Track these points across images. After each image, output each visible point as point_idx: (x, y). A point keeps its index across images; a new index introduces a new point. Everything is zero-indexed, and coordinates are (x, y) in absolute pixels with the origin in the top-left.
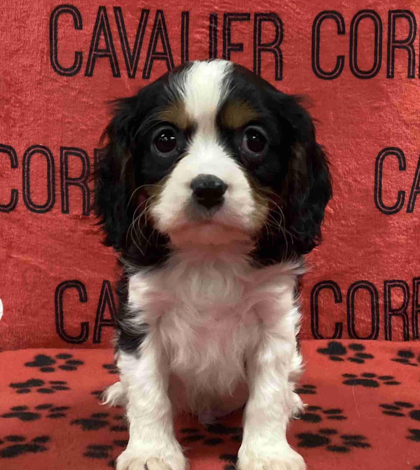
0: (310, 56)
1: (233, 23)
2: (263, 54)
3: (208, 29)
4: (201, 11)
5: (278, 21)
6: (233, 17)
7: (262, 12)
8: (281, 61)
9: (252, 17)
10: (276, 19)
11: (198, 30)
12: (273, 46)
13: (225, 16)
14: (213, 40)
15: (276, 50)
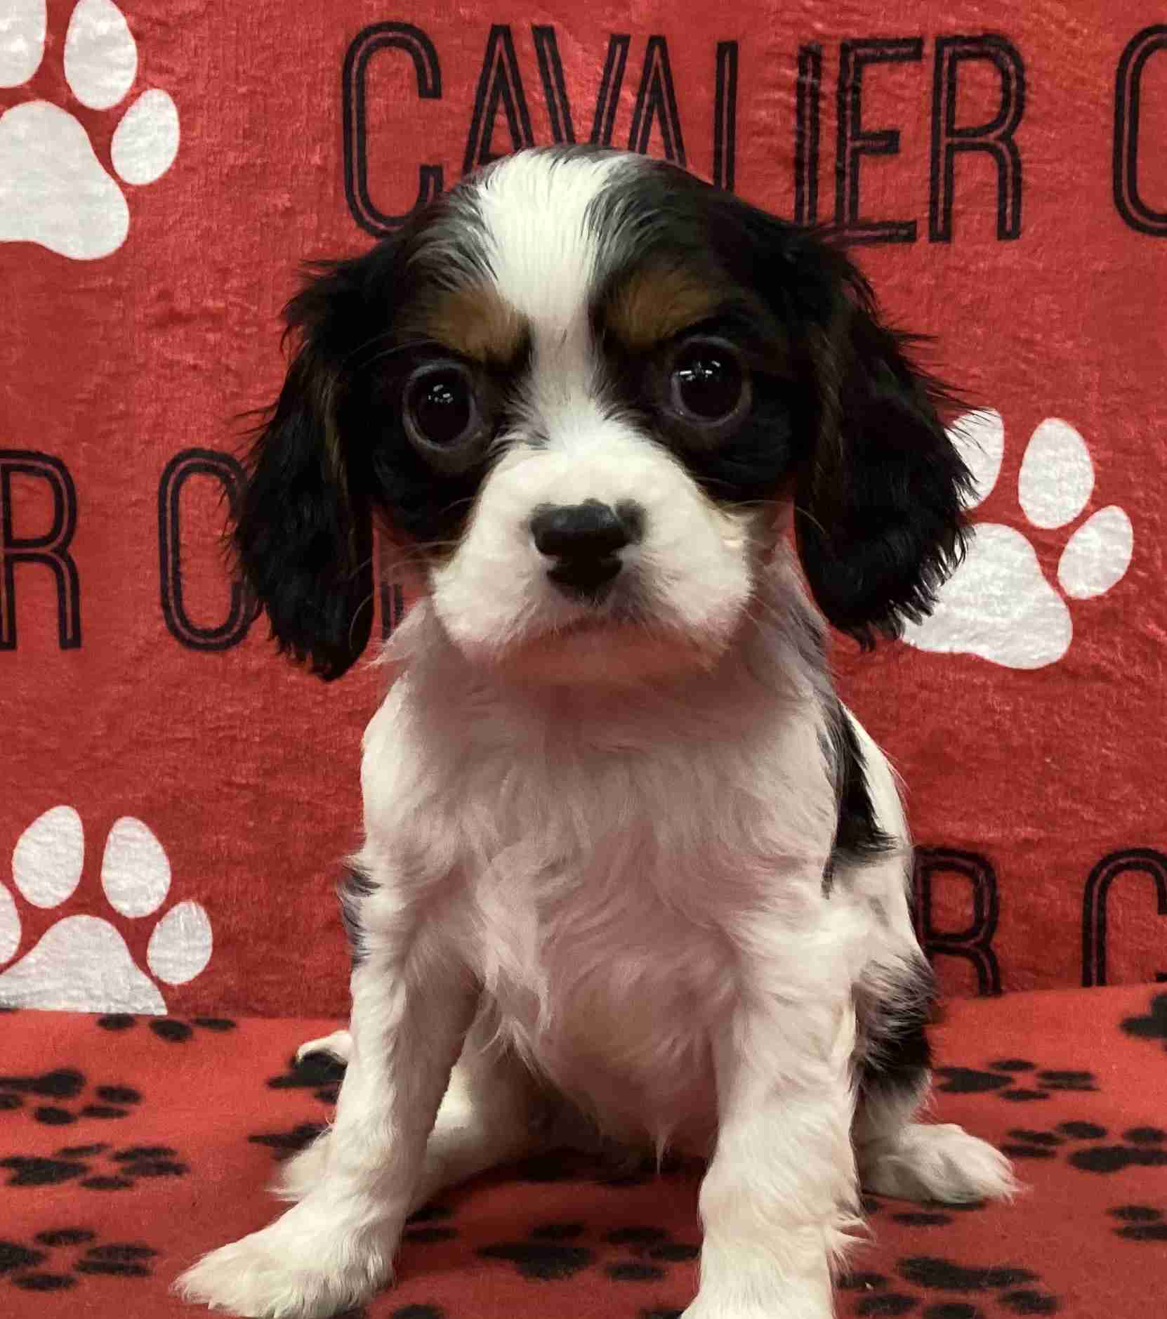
0: (1106, 164)
2: (963, 160)
3: (794, 92)
4: (772, 39)
5: (1008, 59)
6: (869, 51)
7: (960, 32)
8: (1018, 181)
9: (929, 49)
10: (1002, 53)
11: (765, 96)
12: (992, 136)
13: (845, 49)
14: (808, 123)
15: (1002, 146)
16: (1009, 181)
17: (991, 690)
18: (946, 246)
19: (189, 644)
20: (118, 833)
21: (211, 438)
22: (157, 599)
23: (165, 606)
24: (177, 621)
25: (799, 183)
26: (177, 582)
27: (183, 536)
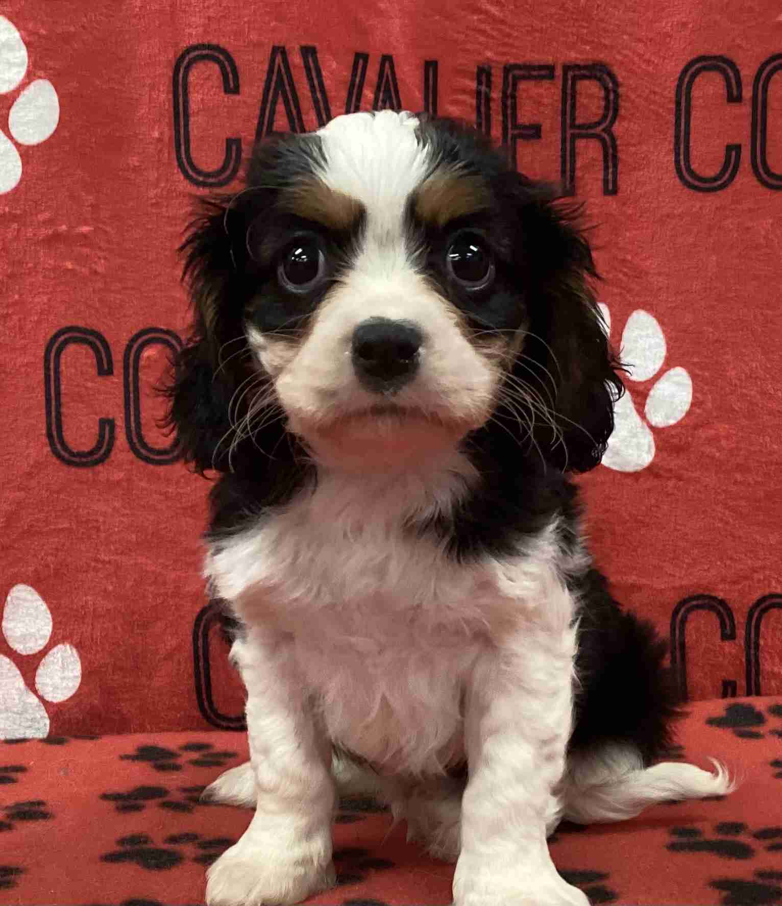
0: (670, 146)
1: (522, 85)
2: (581, 143)
3: (475, 96)
4: (460, 61)
5: (608, 79)
6: (522, 72)
7: (578, 62)
8: (616, 158)
9: (559, 72)
10: (605, 76)
11: (455, 97)
12: (599, 128)
13: (506, 70)
14: (483, 117)
15: (605, 135)
16: (610, 157)
19: (69, 463)
21: (85, 319)
22: (44, 432)
23: (50, 436)
24: (59, 446)
26: (59, 419)
27: (63, 387)
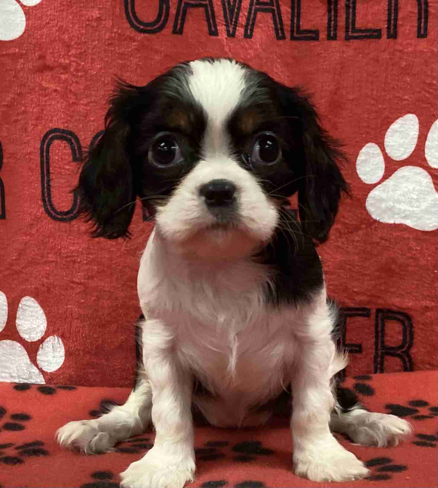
16: (423, 11)
17: (411, 240)
18: (394, 40)
19: (54, 218)
20: (23, 303)
21: (63, 123)
22: (40, 197)
23: (44, 200)
24: (49, 207)
25: (329, 11)
26: (49, 190)
27: (51, 169)
